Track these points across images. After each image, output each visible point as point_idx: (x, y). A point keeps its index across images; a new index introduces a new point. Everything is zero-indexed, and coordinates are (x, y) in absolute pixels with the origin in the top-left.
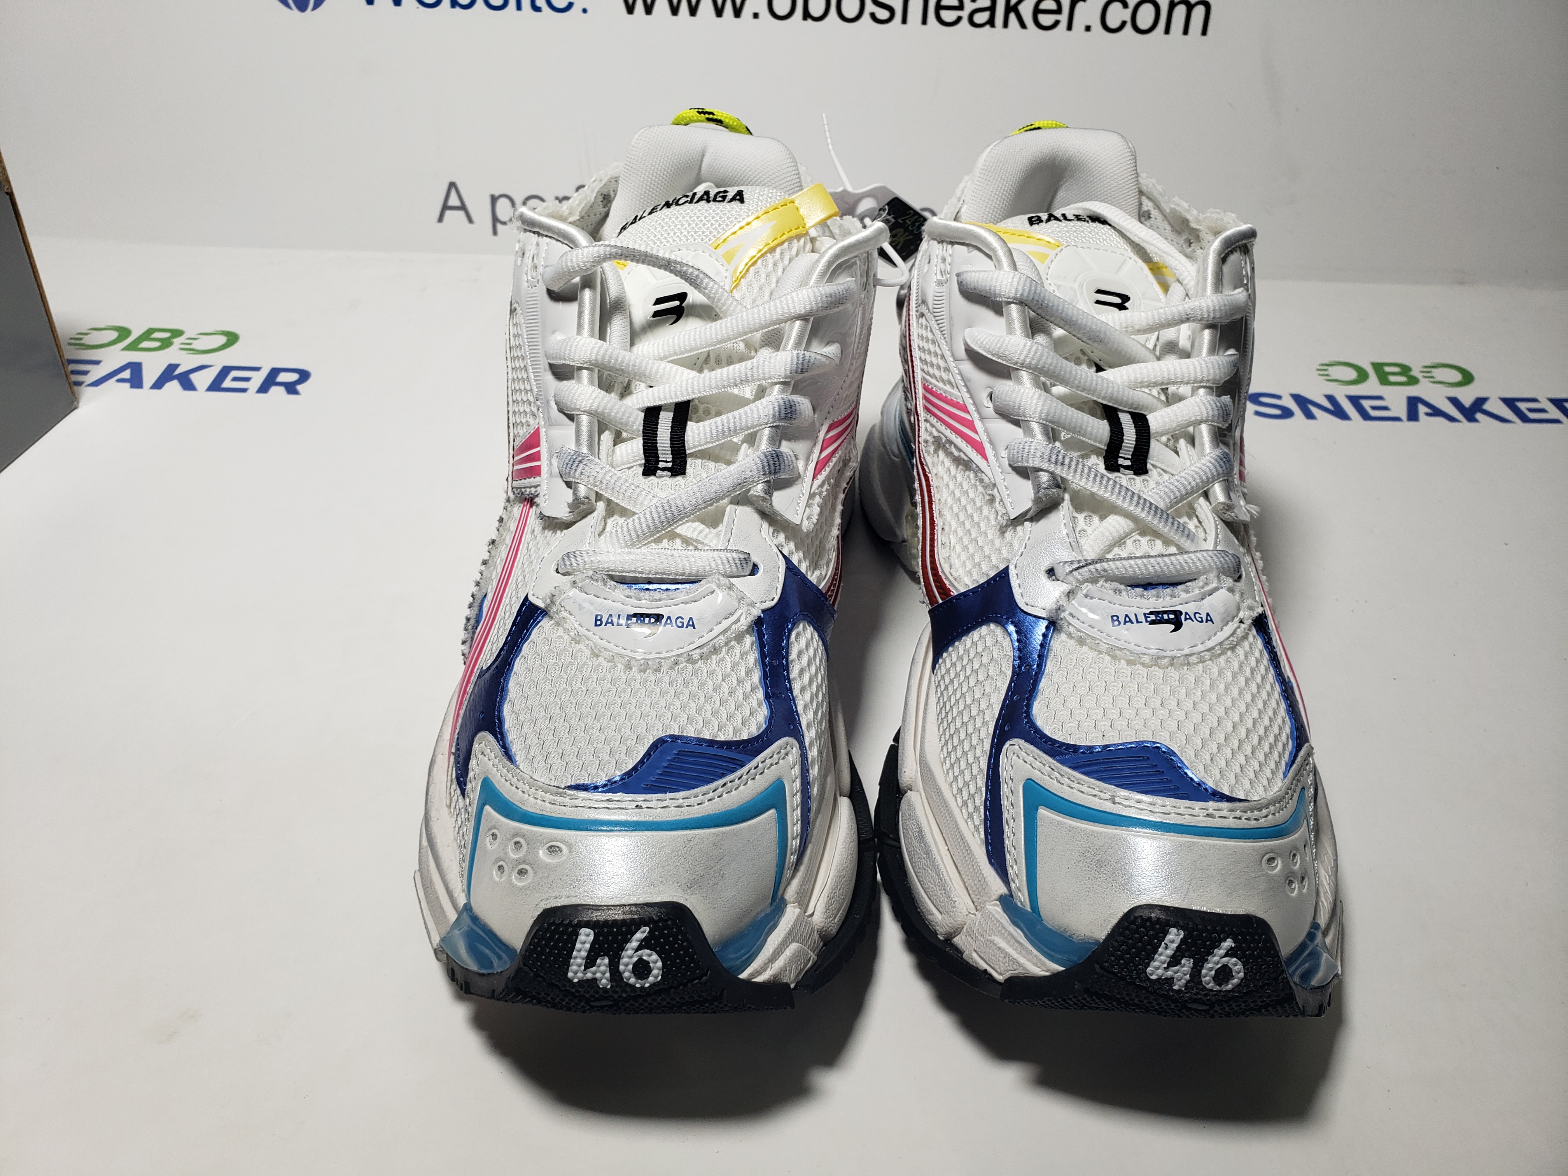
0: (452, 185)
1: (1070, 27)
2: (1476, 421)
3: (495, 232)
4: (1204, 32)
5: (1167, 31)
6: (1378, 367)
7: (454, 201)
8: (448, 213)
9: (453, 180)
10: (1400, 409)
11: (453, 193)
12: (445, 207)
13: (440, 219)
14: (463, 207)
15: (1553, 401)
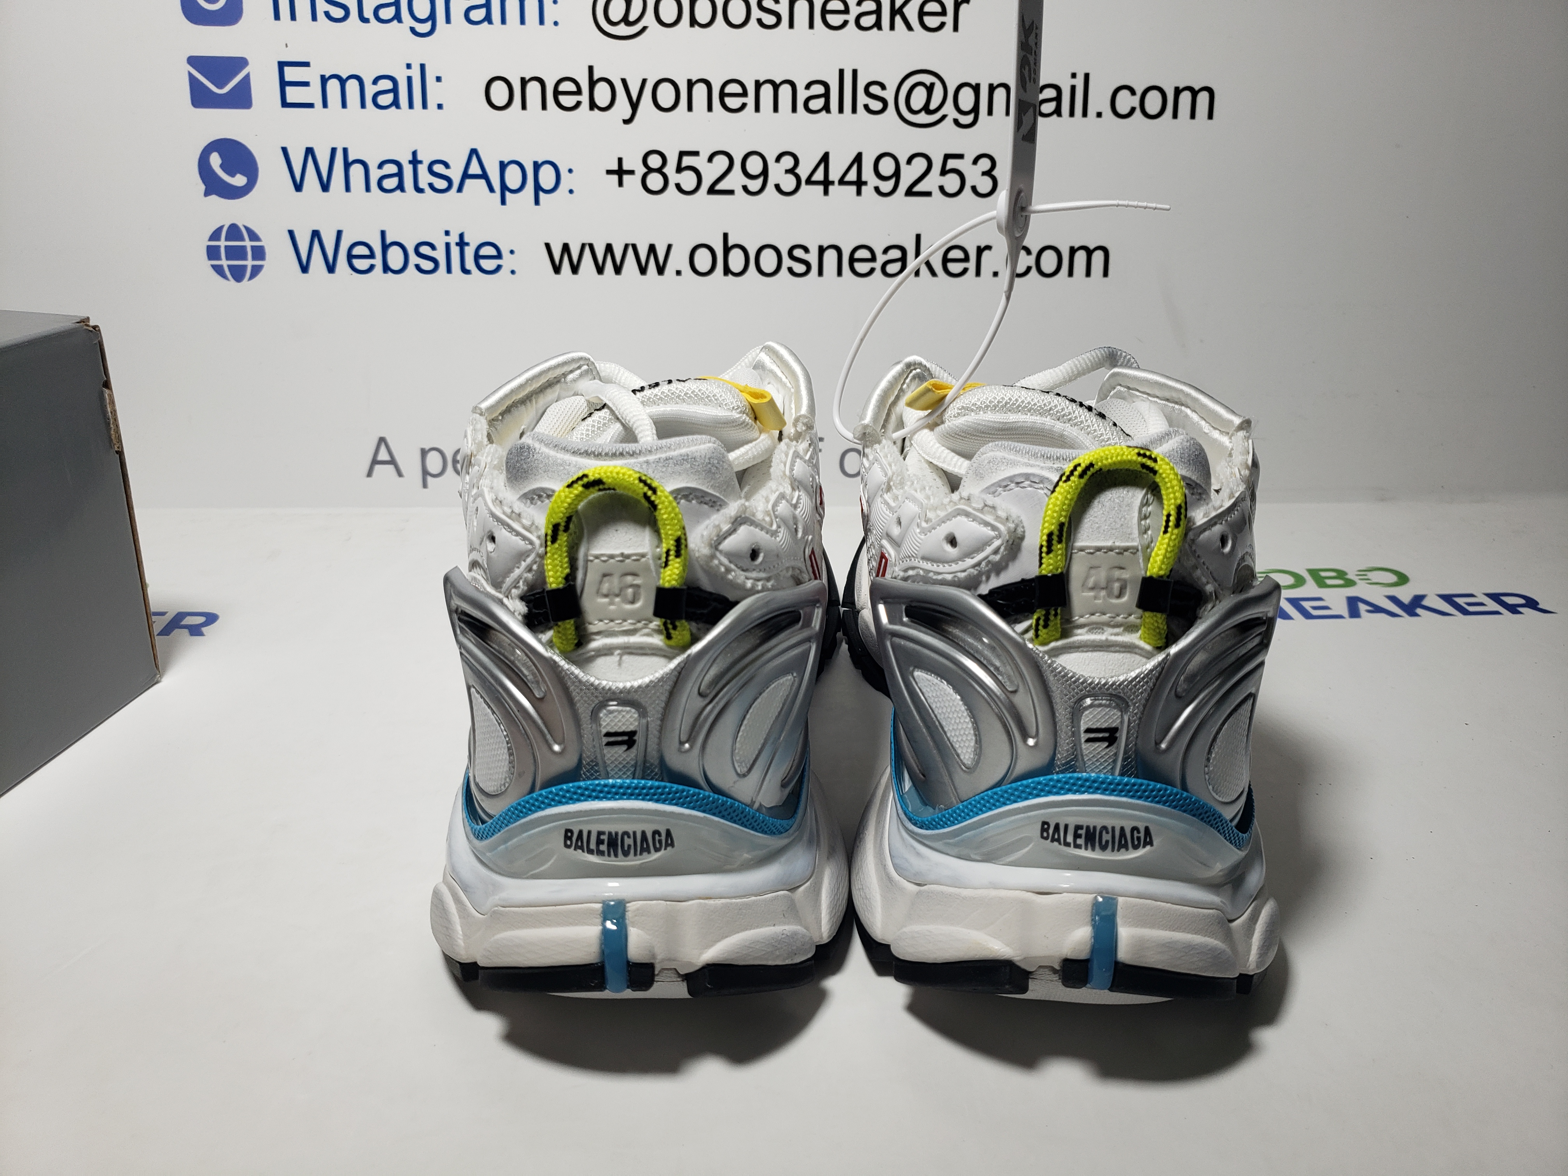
0: (382, 440)
1: (978, 273)
2: (1417, 615)
3: (425, 485)
4: (1106, 274)
5: (1071, 274)
6: (1314, 573)
7: (383, 455)
8: (377, 467)
9: (382, 435)
10: (1342, 608)
11: (383, 448)
12: (375, 462)
13: (370, 474)
14: (392, 462)
15: (1490, 595)
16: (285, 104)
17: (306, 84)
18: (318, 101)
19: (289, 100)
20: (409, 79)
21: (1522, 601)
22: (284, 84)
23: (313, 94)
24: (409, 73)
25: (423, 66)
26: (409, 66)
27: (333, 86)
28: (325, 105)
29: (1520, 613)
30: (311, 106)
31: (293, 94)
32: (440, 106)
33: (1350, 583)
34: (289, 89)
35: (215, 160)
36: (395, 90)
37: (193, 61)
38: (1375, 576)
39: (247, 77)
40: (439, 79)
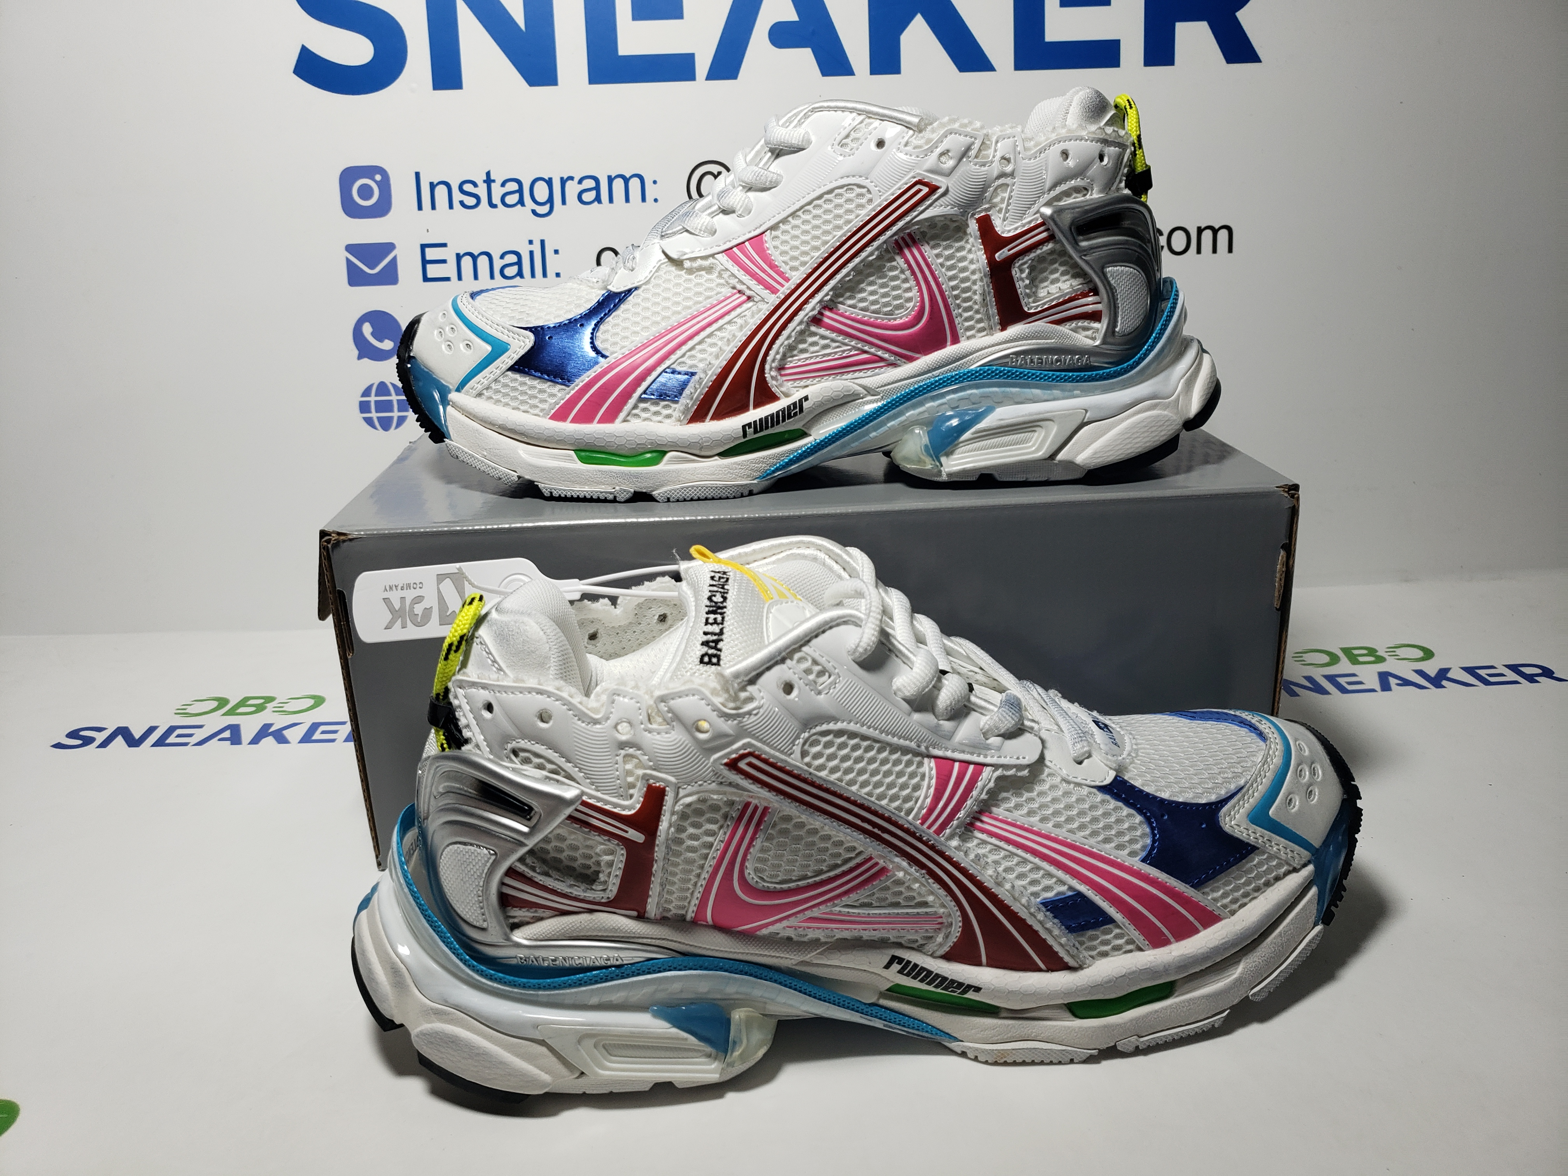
2: (1443, 687)
10: (1374, 683)
15: (1509, 667)
16: (426, 279)
17: (444, 261)
18: (454, 275)
19: (429, 276)
20: (531, 253)
21: (1539, 671)
22: (425, 262)
23: (449, 269)
24: (531, 247)
25: (543, 242)
26: (531, 242)
27: (467, 262)
28: (460, 278)
29: (1538, 682)
30: (448, 279)
31: (433, 271)
32: (558, 275)
33: (1380, 660)
34: (429, 266)
35: (367, 329)
36: (519, 263)
37: (350, 248)
38: (1403, 652)
39: (395, 258)
40: (556, 252)
